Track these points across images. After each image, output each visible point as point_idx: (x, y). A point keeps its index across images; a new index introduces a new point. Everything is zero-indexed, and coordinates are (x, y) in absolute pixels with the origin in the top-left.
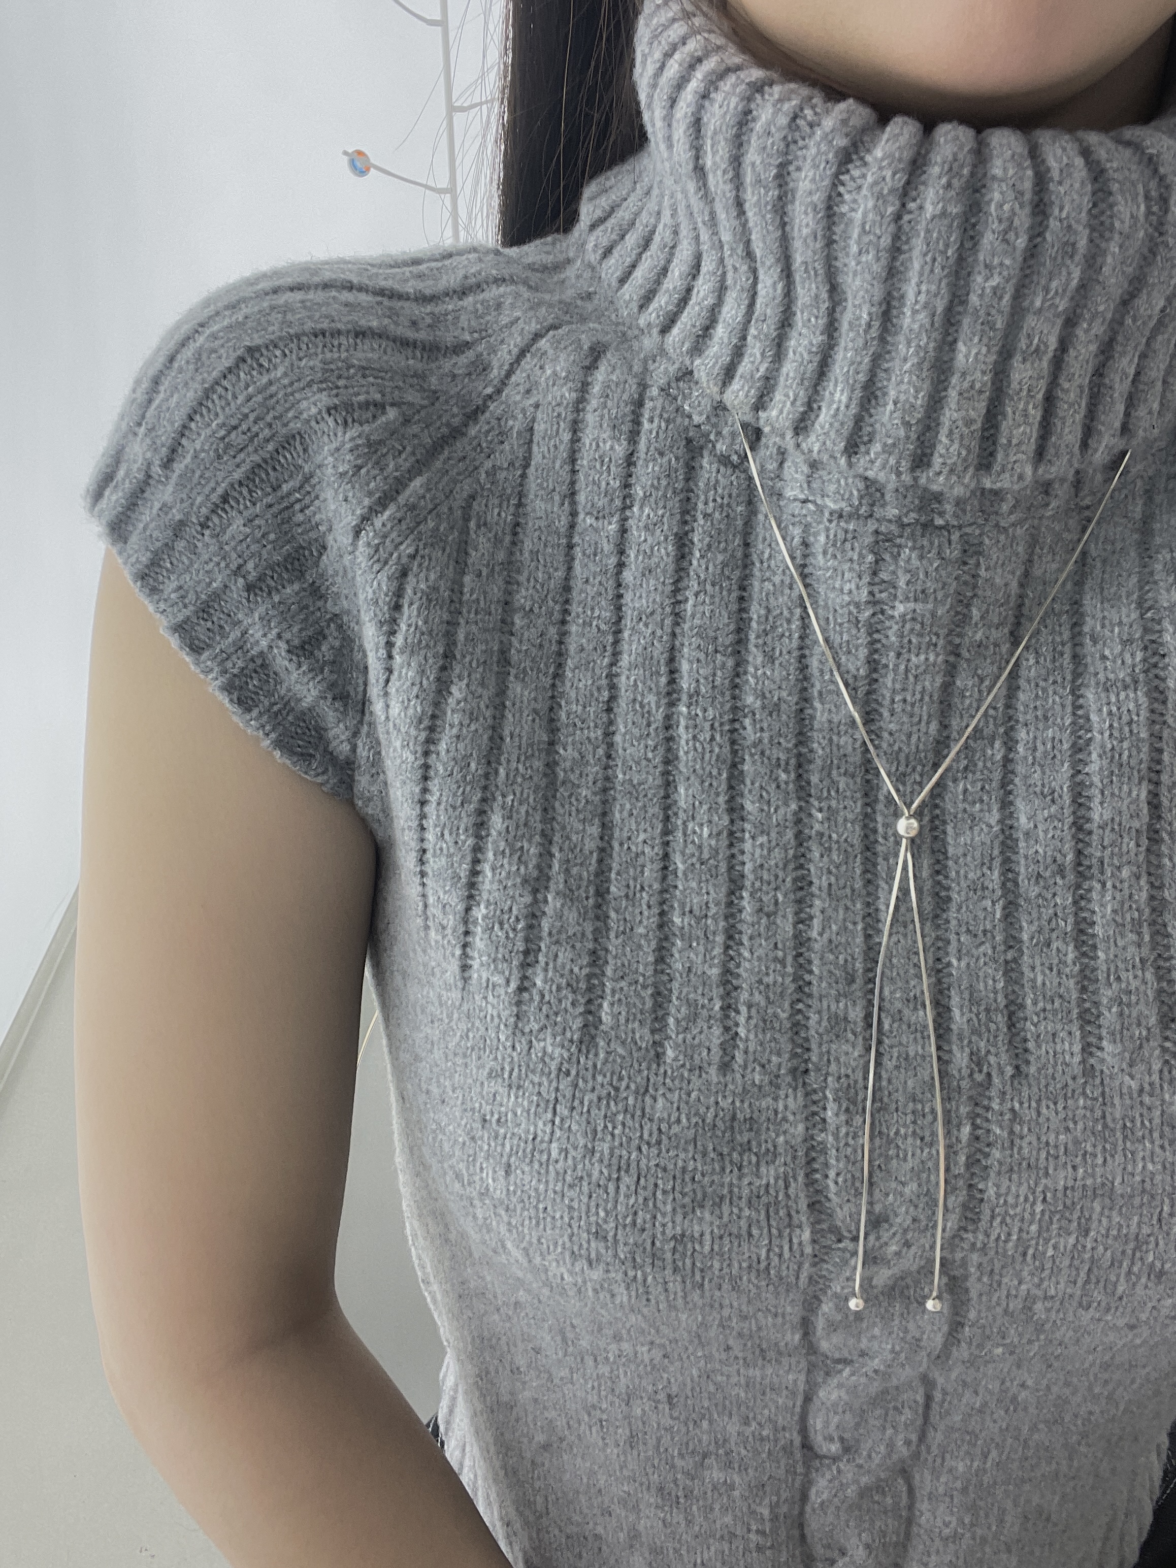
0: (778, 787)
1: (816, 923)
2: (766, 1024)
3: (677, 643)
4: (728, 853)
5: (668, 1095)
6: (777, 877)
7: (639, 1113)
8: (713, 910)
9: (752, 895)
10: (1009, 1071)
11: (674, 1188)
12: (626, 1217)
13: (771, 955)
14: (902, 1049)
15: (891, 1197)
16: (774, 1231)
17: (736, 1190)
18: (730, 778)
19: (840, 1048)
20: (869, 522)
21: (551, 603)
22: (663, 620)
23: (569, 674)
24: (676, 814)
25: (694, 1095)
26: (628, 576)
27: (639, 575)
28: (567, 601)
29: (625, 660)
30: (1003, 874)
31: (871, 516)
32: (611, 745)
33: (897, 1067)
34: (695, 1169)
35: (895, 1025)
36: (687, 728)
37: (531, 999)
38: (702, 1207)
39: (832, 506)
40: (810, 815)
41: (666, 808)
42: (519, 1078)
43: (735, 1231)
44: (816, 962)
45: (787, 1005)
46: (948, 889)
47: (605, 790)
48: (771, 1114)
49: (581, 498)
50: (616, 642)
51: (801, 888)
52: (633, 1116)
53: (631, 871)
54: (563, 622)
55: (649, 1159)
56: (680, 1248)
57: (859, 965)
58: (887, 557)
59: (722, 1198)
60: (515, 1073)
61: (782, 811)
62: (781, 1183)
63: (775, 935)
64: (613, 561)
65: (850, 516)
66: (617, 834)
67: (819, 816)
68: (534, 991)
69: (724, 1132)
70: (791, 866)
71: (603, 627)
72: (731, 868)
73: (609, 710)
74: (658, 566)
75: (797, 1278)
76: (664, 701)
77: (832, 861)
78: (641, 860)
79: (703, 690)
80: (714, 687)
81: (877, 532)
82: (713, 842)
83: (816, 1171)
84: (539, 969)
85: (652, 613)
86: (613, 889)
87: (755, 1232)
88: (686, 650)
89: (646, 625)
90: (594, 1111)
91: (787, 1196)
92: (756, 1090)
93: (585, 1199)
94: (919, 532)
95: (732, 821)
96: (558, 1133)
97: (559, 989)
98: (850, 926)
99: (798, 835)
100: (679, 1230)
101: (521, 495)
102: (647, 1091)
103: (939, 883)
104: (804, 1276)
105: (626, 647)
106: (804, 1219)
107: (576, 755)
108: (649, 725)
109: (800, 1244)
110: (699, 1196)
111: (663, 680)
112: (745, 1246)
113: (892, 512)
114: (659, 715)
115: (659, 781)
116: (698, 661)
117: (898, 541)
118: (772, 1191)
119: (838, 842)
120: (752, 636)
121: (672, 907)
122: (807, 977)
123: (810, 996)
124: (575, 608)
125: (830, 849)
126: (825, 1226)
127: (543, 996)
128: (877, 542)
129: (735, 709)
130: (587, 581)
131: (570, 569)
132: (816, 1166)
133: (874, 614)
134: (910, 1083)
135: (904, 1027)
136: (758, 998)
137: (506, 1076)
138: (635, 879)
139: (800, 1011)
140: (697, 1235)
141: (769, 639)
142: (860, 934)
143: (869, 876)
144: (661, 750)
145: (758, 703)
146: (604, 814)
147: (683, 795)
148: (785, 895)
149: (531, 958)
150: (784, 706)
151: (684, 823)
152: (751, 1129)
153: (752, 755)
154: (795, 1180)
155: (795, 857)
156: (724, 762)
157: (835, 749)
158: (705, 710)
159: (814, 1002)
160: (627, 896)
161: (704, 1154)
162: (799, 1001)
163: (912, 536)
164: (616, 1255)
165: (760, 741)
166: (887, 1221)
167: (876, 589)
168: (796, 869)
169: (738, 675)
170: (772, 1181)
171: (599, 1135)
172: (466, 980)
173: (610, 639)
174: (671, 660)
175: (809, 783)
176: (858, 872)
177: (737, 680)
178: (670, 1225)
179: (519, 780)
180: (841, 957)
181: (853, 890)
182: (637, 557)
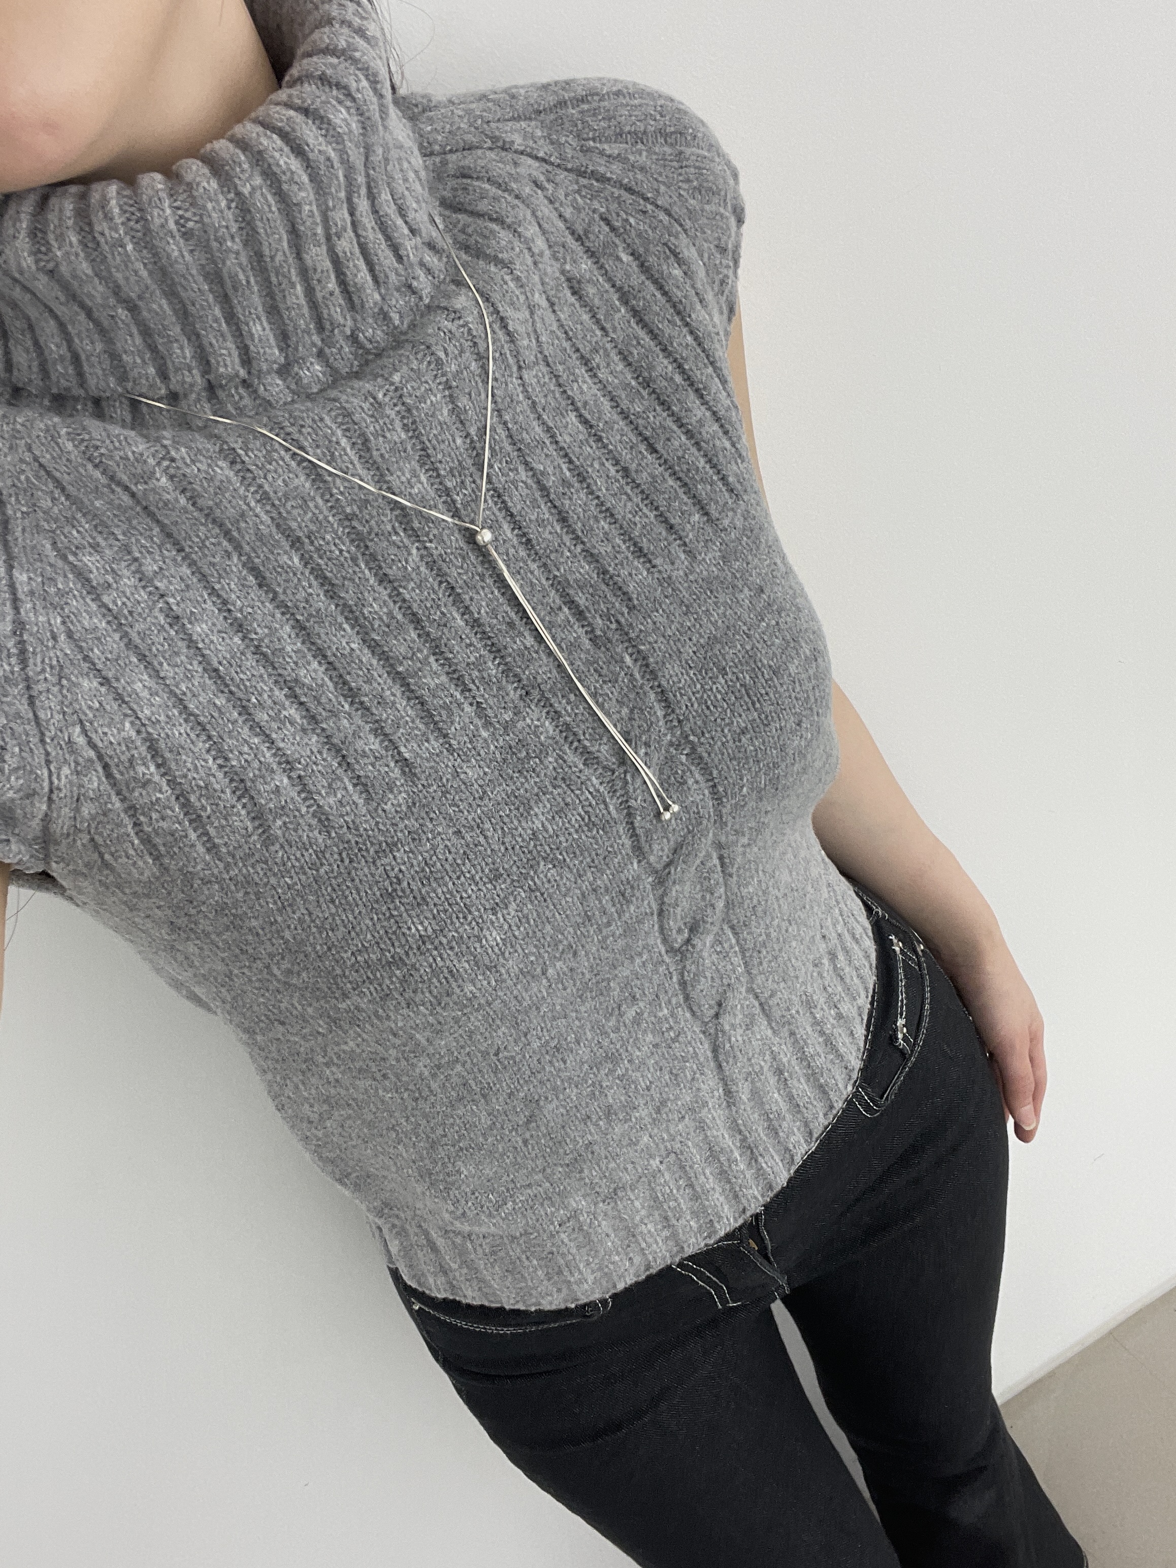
10: (625, 610)
13: (463, 645)
34: (513, 790)
38: (531, 808)
43: (558, 808)
48: (527, 730)
55: (487, 806)
59: (537, 795)
62: (560, 762)
69: (512, 759)
87: (568, 801)
91: (569, 766)
92: (510, 723)
106: (588, 774)
107: (266, 631)
112: (569, 814)
118: (560, 770)
142: (500, 596)
148: (445, 606)
154: (566, 754)
179: (248, 684)
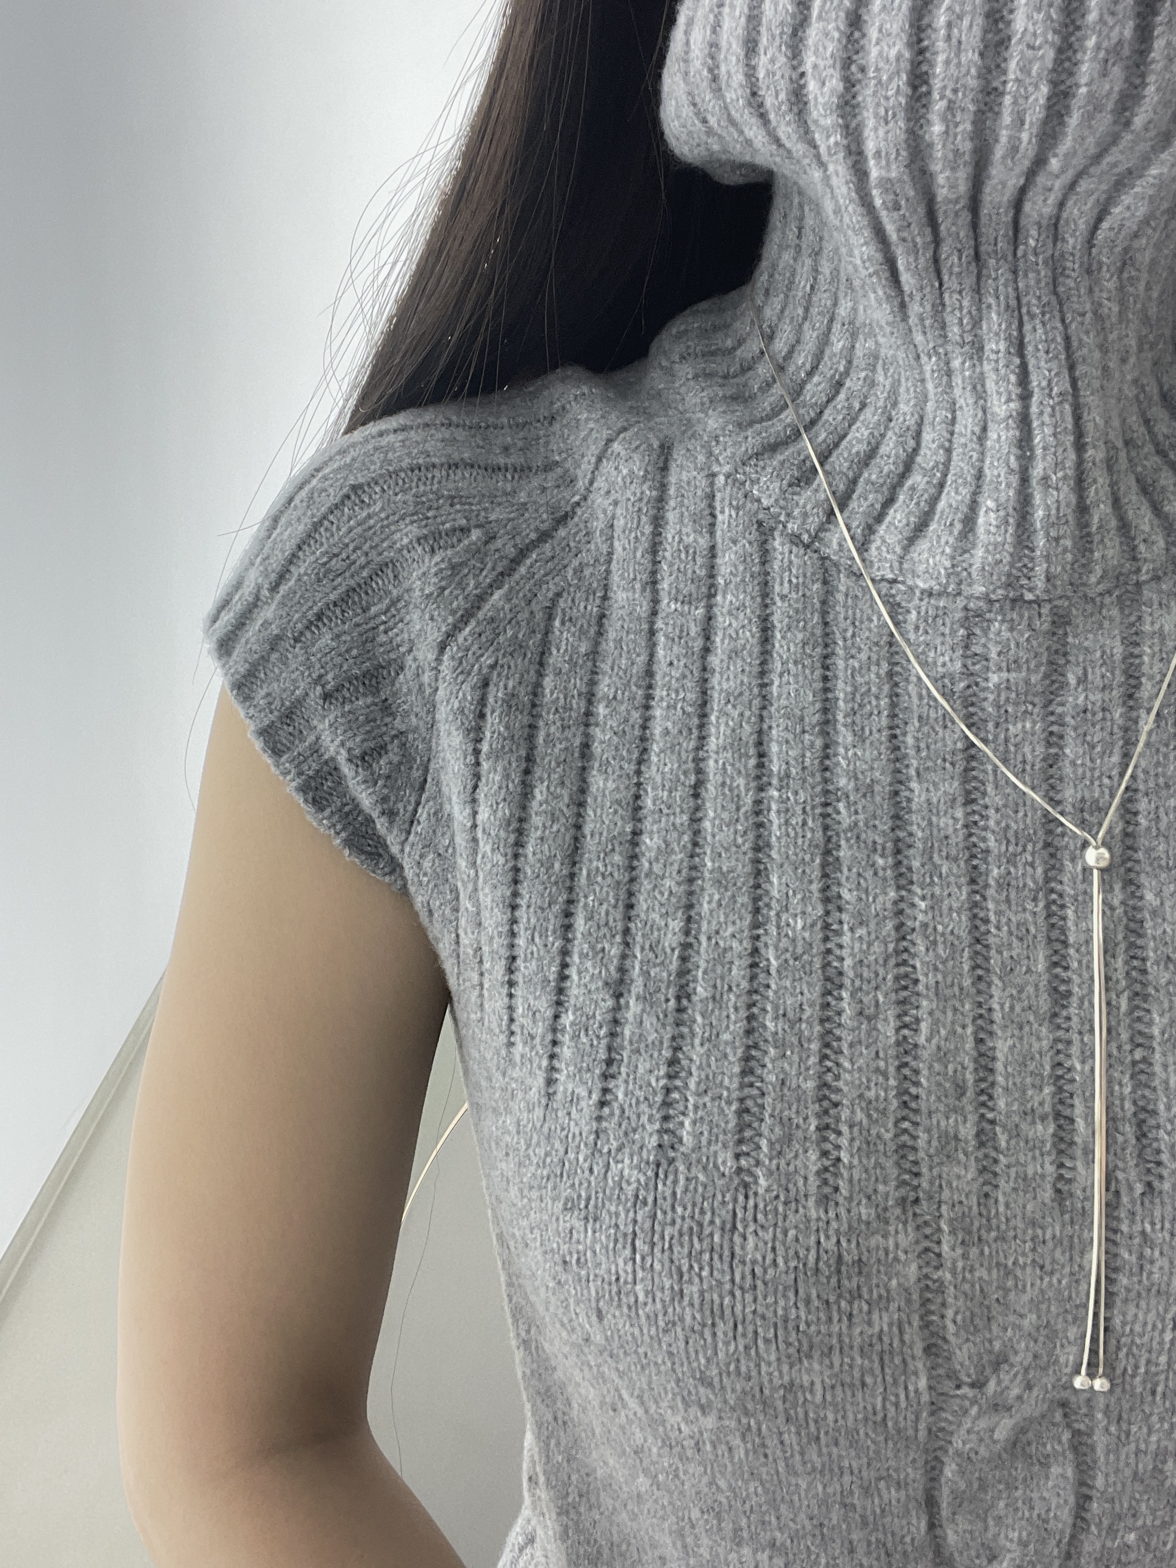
0: (876, 874)
1: (924, 1026)
2: (869, 1146)
3: (765, 726)
4: (822, 948)
5: (760, 1233)
6: (877, 975)
7: (727, 1253)
8: (808, 1012)
9: (852, 995)
11: (776, 1336)
12: (729, 1364)
14: (1021, 1169)
15: (1010, 1332)
16: (889, 1379)
17: (847, 1340)
18: (824, 865)
19: (951, 1171)
20: (959, 599)
21: (634, 688)
22: (750, 702)
23: (654, 759)
24: (768, 905)
25: (792, 1233)
26: (715, 661)
27: (725, 658)
28: (650, 687)
29: (713, 743)
30: (1126, 963)
31: (959, 594)
32: (697, 833)
33: (1015, 1190)
34: (798, 1317)
35: (1013, 1142)
36: (778, 812)
37: (612, 1114)
38: (809, 1357)
39: (921, 585)
40: (913, 905)
41: (756, 900)
42: (596, 1207)
43: (848, 1380)
44: (925, 1072)
45: (890, 1125)
46: (1068, 981)
47: (691, 881)
49: (664, 585)
50: (701, 726)
51: (905, 988)
52: (721, 1257)
53: (719, 971)
54: (647, 707)
55: (744, 1305)
56: (790, 1397)
57: (970, 1077)
58: (978, 631)
59: (831, 1348)
60: (592, 1202)
61: (880, 899)
62: (895, 1329)
63: (875, 1042)
64: (698, 644)
65: (940, 594)
66: (704, 928)
67: (923, 905)
68: (615, 1105)
69: (828, 1278)
70: (892, 962)
71: (689, 709)
72: (826, 965)
73: (696, 796)
74: (744, 647)
75: (917, 1430)
76: (753, 784)
77: (937, 956)
78: (729, 956)
79: (793, 771)
80: (804, 768)
81: (966, 609)
82: (807, 935)
83: (933, 1313)
84: (620, 1080)
85: (741, 694)
86: (699, 989)
87: (869, 1380)
88: (774, 732)
89: (734, 706)
90: (676, 1249)
91: (902, 1341)
92: (863, 1227)
93: (682, 1344)
94: (1008, 605)
95: (827, 913)
96: (640, 1274)
97: (638, 1102)
98: (959, 1030)
99: (899, 927)
100: (786, 1378)
101: (606, 588)
102: (734, 1227)
103: (1057, 976)
104: (922, 1426)
105: (713, 730)
106: (920, 1365)
108: (738, 809)
109: (916, 1391)
110: (805, 1347)
111: (753, 762)
112: (859, 1395)
113: (979, 589)
114: (748, 800)
115: (748, 869)
116: (787, 742)
117: (988, 616)
118: (886, 1339)
119: (943, 934)
120: (840, 717)
121: (764, 1010)
122: (913, 1090)
123: (917, 1111)
124: (659, 692)
125: (935, 943)
126: (941, 1371)
127: (623, 1112)
128: (967, 618)
129: (826, 792)
130: (671, 664)
131: (652, 655)
132: (933, 1308)
133: (969, 687)
134: (1029, 1207)
135: (1022, 1144)
136: (860, 1116)
137: (582, 1206)
138: (723, 979)
139: (905, 1131)
140: (806, 1384)
141: (858, 719)
142: (971, 1040)
143: (980, 972)
144: (751, 836)
145: (852, 785)
146: (690, 906)
147: (775, 883)
148: (886, 995)
149: (614, 1069)
150: (877, 788)
151: (778, 915)
152: (860, 1273)
153: (848, 840)
154: (910, 1323)
155: (897, 952)
156: (817, 846)
157: (935, 832)
158: (796, 793)
159: (922, 1119)
160: (714, 998)
161: (808, 1302)
162: (904, 1119)
163: (1001, 610)
164: (725, 1402)
165: (856, 824)
166: (1006, 1361)
167: (969, 662)
168: (898, 965)
169: (827, 757)
170: (886, 1328)
171: (686, 1277)
172: (550, 1096)
173: (696, 721)
174: (759, 743)
175: (910, 869)
176: (966, 967)
177: (827, 762)
178: (776, 1374)
180: (951, 1067)
181: (961, 989)
182: (722, 641)
